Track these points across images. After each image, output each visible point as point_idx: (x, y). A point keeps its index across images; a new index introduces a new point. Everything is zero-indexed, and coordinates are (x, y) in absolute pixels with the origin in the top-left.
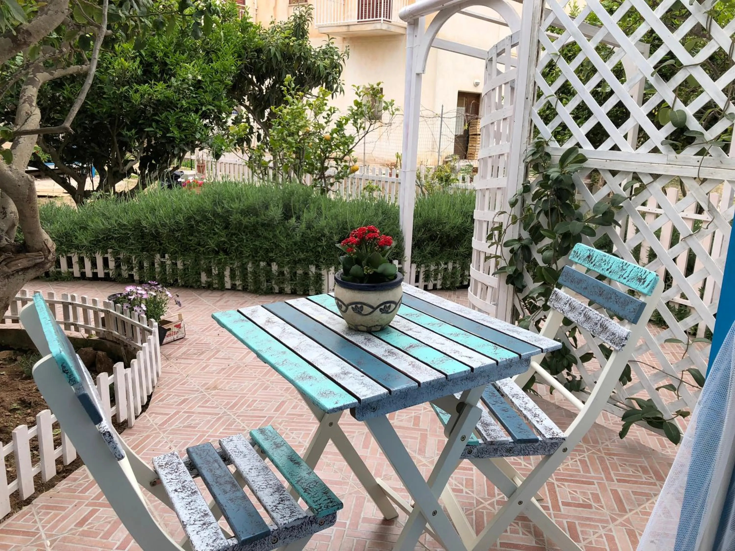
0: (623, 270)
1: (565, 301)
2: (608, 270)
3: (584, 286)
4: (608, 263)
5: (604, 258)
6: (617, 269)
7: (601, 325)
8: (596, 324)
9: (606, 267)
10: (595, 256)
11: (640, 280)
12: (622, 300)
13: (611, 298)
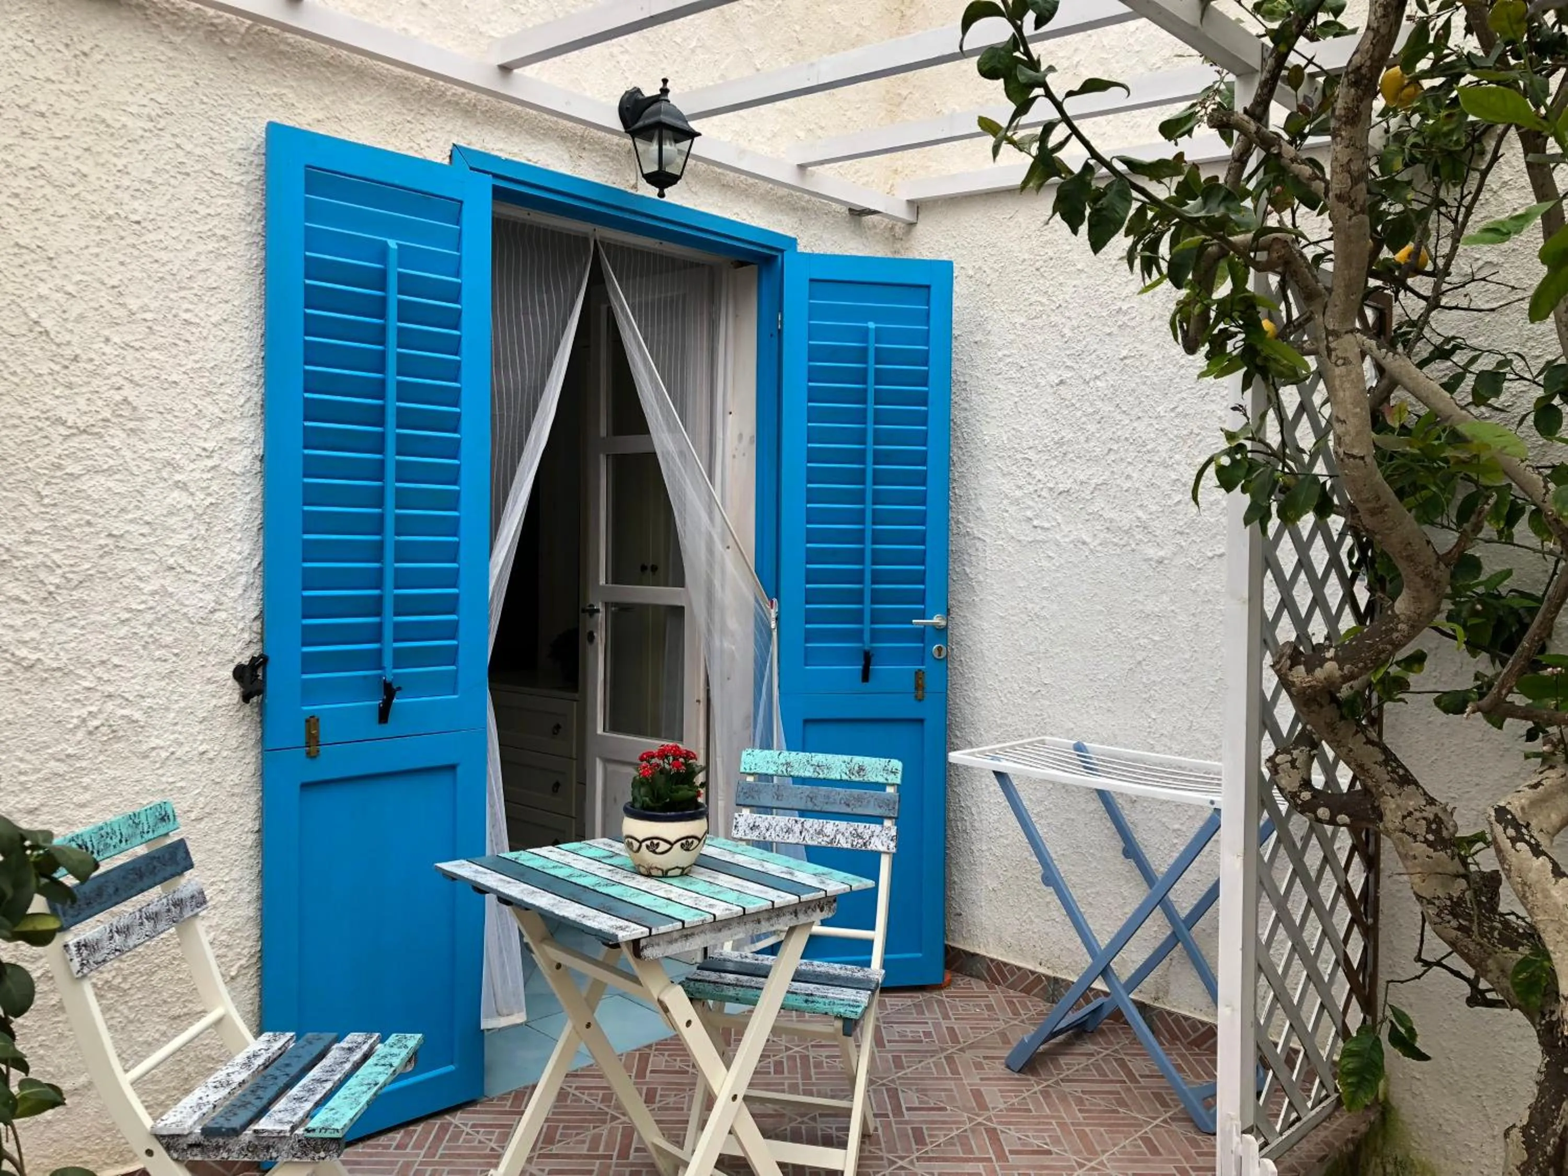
0: (137, 824)
1: (107, 935)
2: (121, 841)
3: (111, 890)
4: (114, 833)
5: (103, 832)
6: (130, 831)
7: (175, 905)
8: (169, 910)
9: (116, 840)
10: (88, 840)
11: (163, 819)
12: (167, 856)
13: (155, 867)
